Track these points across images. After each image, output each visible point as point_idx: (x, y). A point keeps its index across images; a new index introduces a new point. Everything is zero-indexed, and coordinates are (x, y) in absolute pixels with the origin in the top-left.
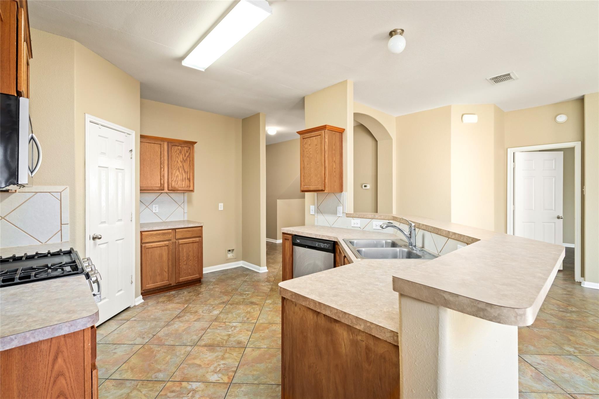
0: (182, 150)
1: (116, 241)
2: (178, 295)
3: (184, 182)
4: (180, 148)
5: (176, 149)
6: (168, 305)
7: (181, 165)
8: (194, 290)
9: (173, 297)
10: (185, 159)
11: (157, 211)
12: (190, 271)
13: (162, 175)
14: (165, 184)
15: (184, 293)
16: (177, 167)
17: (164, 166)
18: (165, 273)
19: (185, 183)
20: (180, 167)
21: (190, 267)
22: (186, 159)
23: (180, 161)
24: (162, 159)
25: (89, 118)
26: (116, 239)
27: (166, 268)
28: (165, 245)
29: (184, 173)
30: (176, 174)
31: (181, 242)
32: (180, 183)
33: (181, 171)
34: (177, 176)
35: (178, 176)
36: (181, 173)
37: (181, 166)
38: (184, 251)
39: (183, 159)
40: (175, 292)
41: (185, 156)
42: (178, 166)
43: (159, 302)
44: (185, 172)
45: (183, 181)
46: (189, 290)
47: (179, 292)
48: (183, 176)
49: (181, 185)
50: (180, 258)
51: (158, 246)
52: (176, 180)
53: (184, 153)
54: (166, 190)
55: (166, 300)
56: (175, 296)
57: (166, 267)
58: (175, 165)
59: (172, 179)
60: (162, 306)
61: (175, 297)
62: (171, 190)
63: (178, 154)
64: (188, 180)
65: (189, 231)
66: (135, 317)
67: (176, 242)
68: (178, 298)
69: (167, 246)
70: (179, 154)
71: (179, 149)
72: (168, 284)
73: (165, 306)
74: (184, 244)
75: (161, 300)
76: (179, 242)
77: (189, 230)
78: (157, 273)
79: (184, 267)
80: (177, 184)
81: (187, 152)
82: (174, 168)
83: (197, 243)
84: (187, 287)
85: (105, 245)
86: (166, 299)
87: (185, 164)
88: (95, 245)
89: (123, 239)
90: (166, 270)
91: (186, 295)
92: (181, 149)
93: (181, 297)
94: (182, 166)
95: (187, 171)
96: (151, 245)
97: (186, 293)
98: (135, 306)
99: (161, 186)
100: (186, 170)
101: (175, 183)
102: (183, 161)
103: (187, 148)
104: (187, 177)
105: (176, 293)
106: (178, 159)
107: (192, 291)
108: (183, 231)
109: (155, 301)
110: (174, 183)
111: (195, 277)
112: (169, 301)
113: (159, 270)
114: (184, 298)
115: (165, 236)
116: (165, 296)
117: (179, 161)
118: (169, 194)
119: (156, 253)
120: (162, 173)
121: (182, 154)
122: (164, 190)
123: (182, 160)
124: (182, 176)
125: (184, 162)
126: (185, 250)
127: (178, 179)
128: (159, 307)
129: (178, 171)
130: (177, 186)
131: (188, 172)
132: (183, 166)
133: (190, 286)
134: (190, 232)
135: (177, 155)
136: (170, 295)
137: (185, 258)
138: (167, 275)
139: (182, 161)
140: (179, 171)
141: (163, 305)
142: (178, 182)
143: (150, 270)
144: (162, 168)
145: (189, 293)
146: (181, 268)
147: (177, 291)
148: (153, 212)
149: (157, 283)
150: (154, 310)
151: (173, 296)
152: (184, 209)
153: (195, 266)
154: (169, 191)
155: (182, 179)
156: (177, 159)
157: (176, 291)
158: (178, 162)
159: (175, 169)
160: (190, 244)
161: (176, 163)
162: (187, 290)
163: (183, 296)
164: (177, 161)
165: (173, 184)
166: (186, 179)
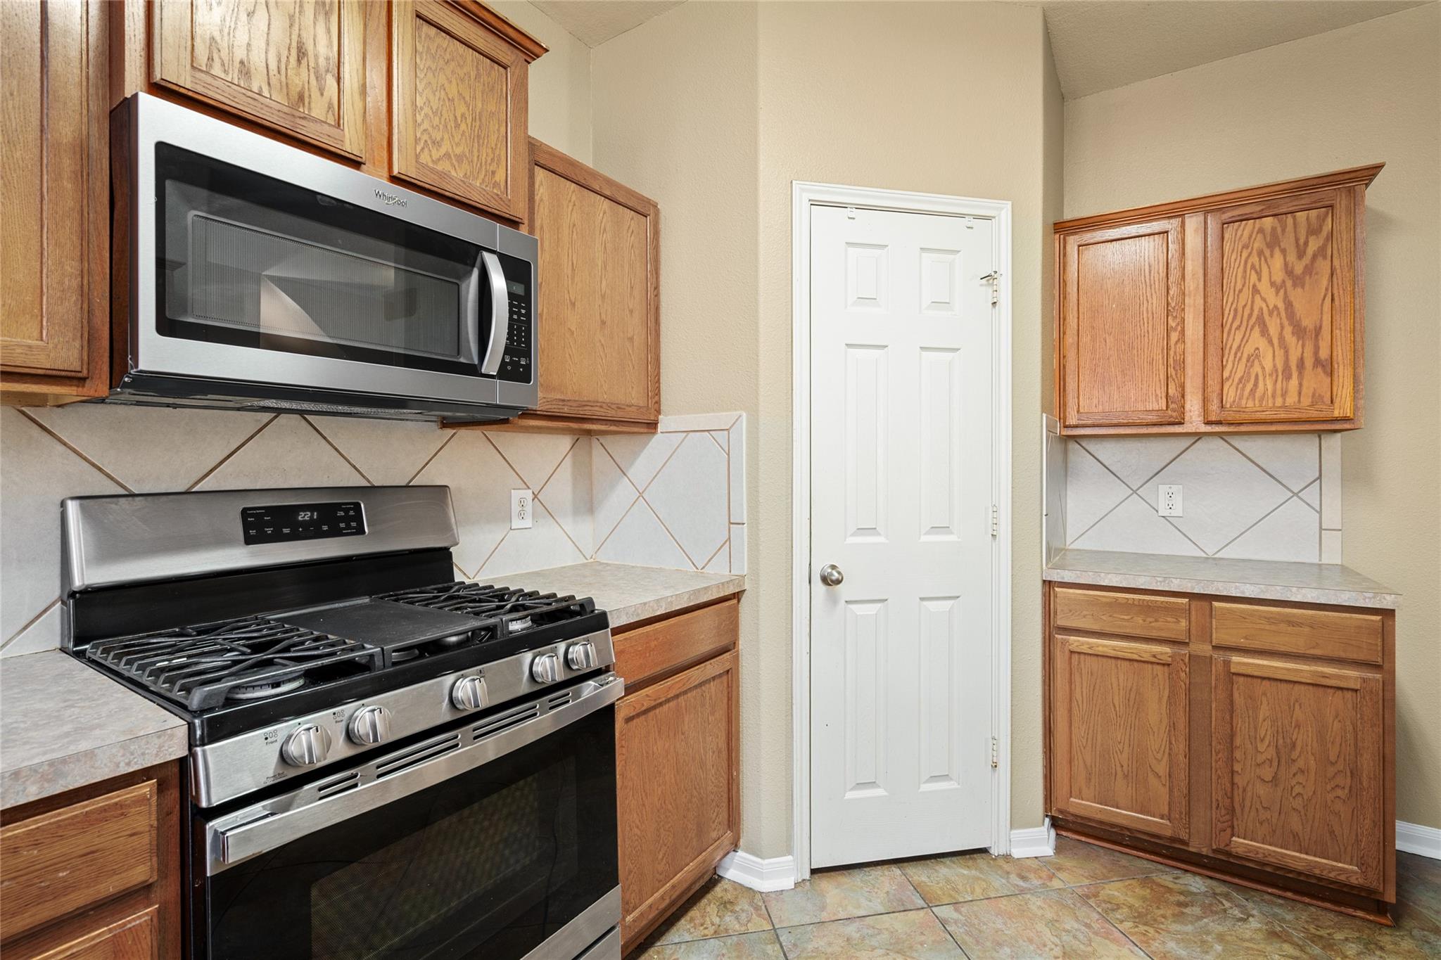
0: (1279, 230)
1: (922, 599)
2: (1208, 910)
3: (1294, 382)
4: (1268, 222)
5: (1246, 233)
6: (1115, 941)
7: (1275, 300)
8: (1316, 939)
9: (1177, 909)
10: (1299, 268)
11: (1177, 511)
12: (1295, 823)
13: (1171, 361)
14: (1188, 397)
15: (1244, 920)
16: (1250, 316)
17: (1183, 320)
18: (1153, 781)
19: (1300, 385)
20: (1271, 314)
21: (1298, 803)
22: (1309, 270)
23: (1273, 284)
24: (1171, 292)
25: (803, 193)
26: (922, 596)
27: (1159, 761)
28: (1154, 660)
29: (1291, 339)
30: (1249, 349)
31: (1239, 663)
32: (1270, 387)
33: (1273, 330)
34: (1255, 356)
35: (1258, 356)
36: (1276, 341)
37: (1276, 307)
38: (1261, 717)
39: (1289, 272)
40: (1203, 889)
41: (1301, 255)
42: (1261, 309)
43: (1096, 895)
44: (1299, 331)
45: (1288, 377)
46: (1283, 920)
47: (1227, 896)
48: (1287, 352)
49: (1274, 396)
50: (1238, 741)
51: (1120, 654)
52: (1247, 374)
53: (1297, 240)
54: (1194, 421)
55: (1130, 907)
56: (1188, 910)
57: (1159, 756)
58: (1240, 309)
59: (1226, 374)
60: (1088, 926)
61: (1179, 917)
62: (1219, 423)
63: (1260, 253)
64: (1320, 370)
65: (1291, 622)
66: (956, 910)
67: (1211, 657)
68: (1189, 928)
69: (1164, 665)
70: (1267, 253)
71: (1261, 231)
72: (1168, 833)
73: (1096, 933)
74: (1263, 678)
75: (1115, 890)
76: (1227, 663)
77: (1294, 615)
78: (1119, 769)
79: (1262, 790)
80: (1253, 391)
81: (1313, 231)
82: (1235, 325)
83: (1349, 695)
84: (1289, 894)
85: (872, 609)
86: (1131, 900)
87: (1299, 290)
88: (833, 600)
89: (958, 597)
90: (1162, 769)
91: (1243, 940)
92: (1278, 226)
93: (1208, 933)
94: (1281, 305)
95: (1311, 327)
96: (1088, 643)
97: (1254, 923)
98: (1007, 857)
99: (1167, 407)
100: (1308, 323)
101: (1243, 389)
102: (1289, 283)
103: (1314, 213)
104: (1316, 352)
105: (1205, 894)
106: (1260, 280)
107: (1297, 935)
108: (1252, 614)
109: (1087, 882)
110: (1233, 389)
111: (1333, 869)
112: (1140, 917)
113: (1125, 755)
114: (1219, 948)
115: (1156, 621)
116: (1146, 881)
117: (1264, 286)
118: (1236, 442)
119: (1114, 680)
120: (1172, 353)
121: (1284, 251)
122: (1180, 423)
123: (1279, 276)
124: (1280, 353)
125: (1295, 285)
126: (1264, 711)
127: (1257, 368)
128: (1070, 924)
129: (1256, 332)
130: (1250, 404)
131: (1318, 331)
132: (1289, 305)
133: (1307, 900)
134: (1297, 629)
135: (1255, 259)
136: (1170, 890)
137: (1266, 751)
138: (1164, 792)
139: (1284, 282)
140: (1264, 332)
141: (1096, 926)
142: (1256, 385)
143: (1084, 741)
144: (1175, 330)
145: (1273, 935)
146: (1244, 790)
147: (1221, 889)
148: (1161, 514)
149: (1118, 808)
150: (1040, 926)
151: (1180, 904)
152: (1320, 513)
153: (1338, 814)
154: (1209, 429)
155: (1280, 367)
156: (1254, 277)
157: (1214, 883)
158: (1255, 291)
159: (1243, 329)
160: (1297, 687)
161: (1246, 295)
162: (1277, 910)
163: (1221, 938)
164: (1254, 286)
165: (1230, 394)
166: (1309, 362)
